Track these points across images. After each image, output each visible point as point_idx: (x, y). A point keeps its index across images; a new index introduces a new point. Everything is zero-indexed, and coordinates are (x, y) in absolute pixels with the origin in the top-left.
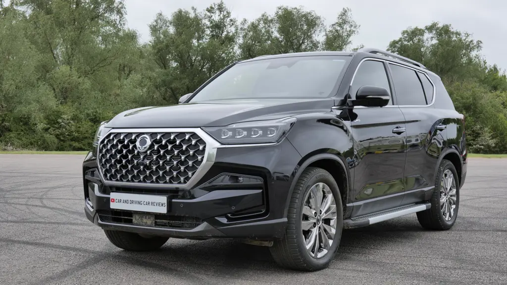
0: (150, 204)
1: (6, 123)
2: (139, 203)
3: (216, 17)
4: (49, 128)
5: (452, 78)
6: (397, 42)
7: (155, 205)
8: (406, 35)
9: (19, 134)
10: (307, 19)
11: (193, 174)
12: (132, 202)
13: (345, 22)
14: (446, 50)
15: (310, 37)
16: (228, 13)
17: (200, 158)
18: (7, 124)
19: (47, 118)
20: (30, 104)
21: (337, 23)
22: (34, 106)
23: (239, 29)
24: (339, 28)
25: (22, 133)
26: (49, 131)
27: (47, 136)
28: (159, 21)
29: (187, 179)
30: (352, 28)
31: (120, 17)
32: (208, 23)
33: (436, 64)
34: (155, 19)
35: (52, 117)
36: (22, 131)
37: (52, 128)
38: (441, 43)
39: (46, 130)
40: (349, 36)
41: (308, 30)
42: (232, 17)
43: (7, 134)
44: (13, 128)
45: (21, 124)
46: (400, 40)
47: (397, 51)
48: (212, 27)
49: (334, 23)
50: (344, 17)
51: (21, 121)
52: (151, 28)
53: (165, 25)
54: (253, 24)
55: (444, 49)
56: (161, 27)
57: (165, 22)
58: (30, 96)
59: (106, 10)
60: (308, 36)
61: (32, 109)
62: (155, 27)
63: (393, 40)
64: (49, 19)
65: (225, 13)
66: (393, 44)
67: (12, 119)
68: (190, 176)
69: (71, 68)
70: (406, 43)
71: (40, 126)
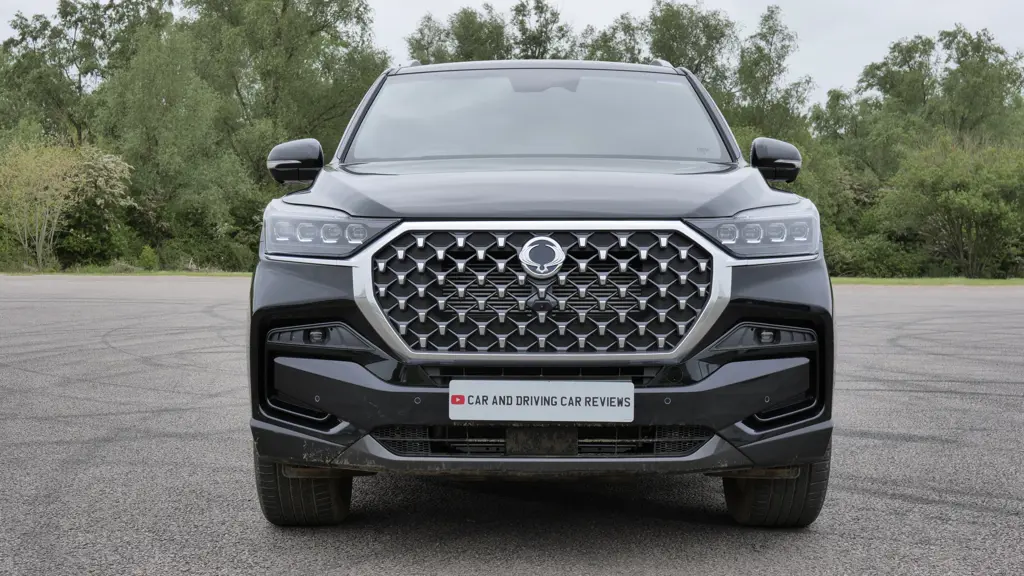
0: (583, 402)
1: (164, 223)
2: (547, 401)
3: (533, 23)
4: (238, 231)
5: (981, 139)
6: (878, 68)
7: (599, 403)
8: (896, 54)
9: (186, 242)
10: (707, 26)
11: (688, 328)
12: (525, 400)
13: (773, 31)
14: (972, 83)
15: (712, 60)
16: (555, 15)
17: (702, 289)
18: (166, 224)
19: (233, 212)
20: (205, 188)
21: (759, 34)
22: (214, 193)
23: (578, 44)
24: (762, 44)
25: (192, 241)
26: (237, 237)
27: (235, 246)
28: (426, 31)
29: (676, 338)
30: (787, 43)
31: (363, 29)
32: (518, 34)
33: (953, 112)
34: (420, 27)
35: (242, 212)
36: (191, 236)
37: (242, 232)
38: (964, 68)
39: (233, 235)
40: (781, 57)
41: (709, 46)
42: (560, 23)
43: (165, 242)
44: (175, 233)
45: (190, 224)
46: (885, 64)
47: (877, 84)
48: (523, 42)
49: (754, 34)
50: (771, 22)
51: (190, 220)
52: (411, 44)
53: (437, 38)
54: (605, 34)
55: (968, 82)
56: (432, 42)
57: (438, 31)
58: (206, 175)
59: (337, 16)
60: (707, 57)
61: (211, 198)
62: (418, 42)
63: (870, 63)
64: (238, 35)
65: (548, 15)
66: (871, 72)
67: (174, 215)
68: (682, 332)
69: (275, 123)
70: (895, 68)
71: (223, 228)
